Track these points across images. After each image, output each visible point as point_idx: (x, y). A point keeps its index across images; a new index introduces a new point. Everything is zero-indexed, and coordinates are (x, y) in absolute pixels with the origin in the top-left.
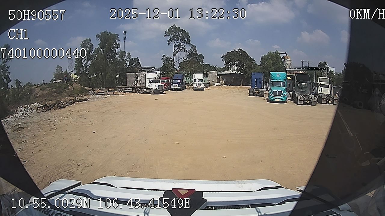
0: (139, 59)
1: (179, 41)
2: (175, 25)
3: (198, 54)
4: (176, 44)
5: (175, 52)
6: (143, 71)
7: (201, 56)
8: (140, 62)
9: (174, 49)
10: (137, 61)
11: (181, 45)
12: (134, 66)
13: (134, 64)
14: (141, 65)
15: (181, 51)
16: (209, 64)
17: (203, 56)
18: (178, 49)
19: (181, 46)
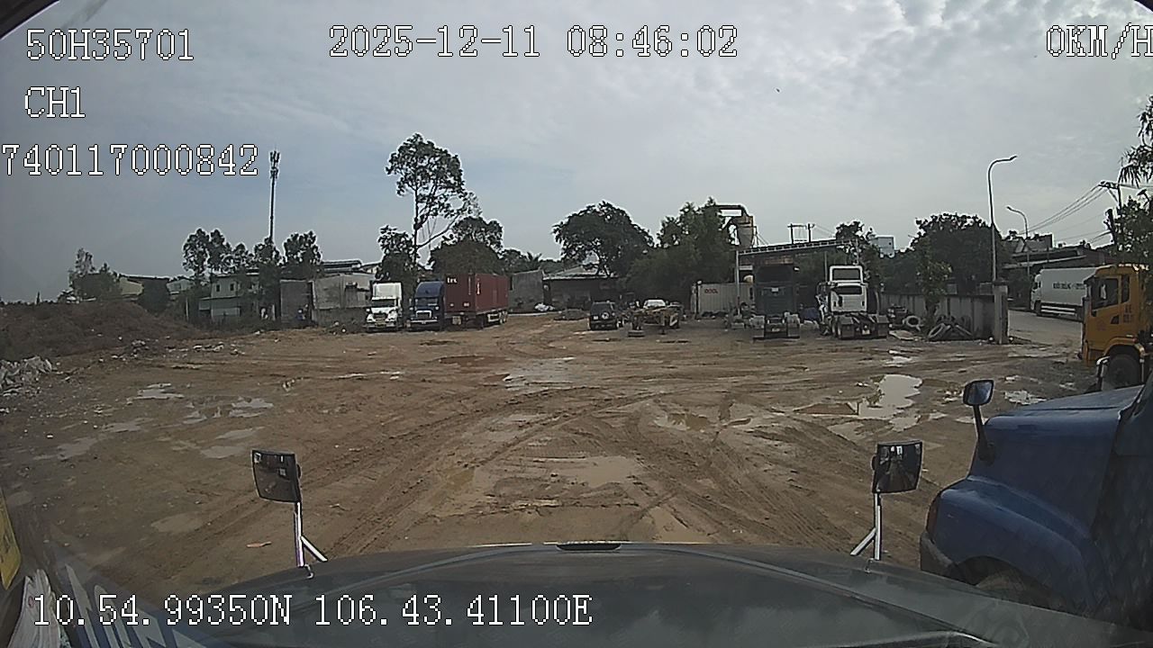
0: (314, 239)
1: (431, 184)
2: (418, 135)
3: (484, 222)
4: (423, 193)
5: (419, 218)
6: (327, 275)
7: (495, 227)
8: (317, 248)
9: (417, 208)
10: (310, 243)
11: (436, 195)
12: (301, 260)
13: (299, 255)
14: (319, 256)
15: (436, 214)
16: (518, 250)
17: (500, 228)
18: (426, 207)
19: (436, 198)
